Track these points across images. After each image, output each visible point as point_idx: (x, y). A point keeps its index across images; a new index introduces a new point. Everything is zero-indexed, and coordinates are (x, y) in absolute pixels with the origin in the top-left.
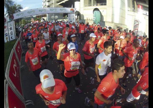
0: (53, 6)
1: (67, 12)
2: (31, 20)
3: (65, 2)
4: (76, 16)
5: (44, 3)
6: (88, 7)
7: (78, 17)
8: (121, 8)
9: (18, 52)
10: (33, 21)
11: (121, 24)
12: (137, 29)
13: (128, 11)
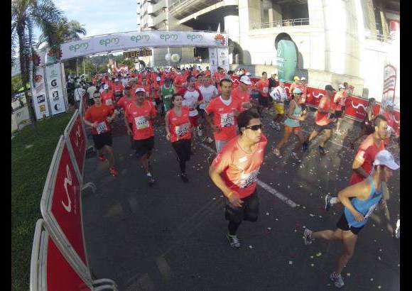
0: (167, 27)
1: (205, 44)
2: (108, 63)
3: (199, 17)
4: (229, 54)
5: (141, 17)
6: (261, 30)
7: (234, 58)
8: (347, 33)
9: (77, 144)
10: (112, 67)
11: (351, 77)
12: (394, 90)
13: (367, 38)
